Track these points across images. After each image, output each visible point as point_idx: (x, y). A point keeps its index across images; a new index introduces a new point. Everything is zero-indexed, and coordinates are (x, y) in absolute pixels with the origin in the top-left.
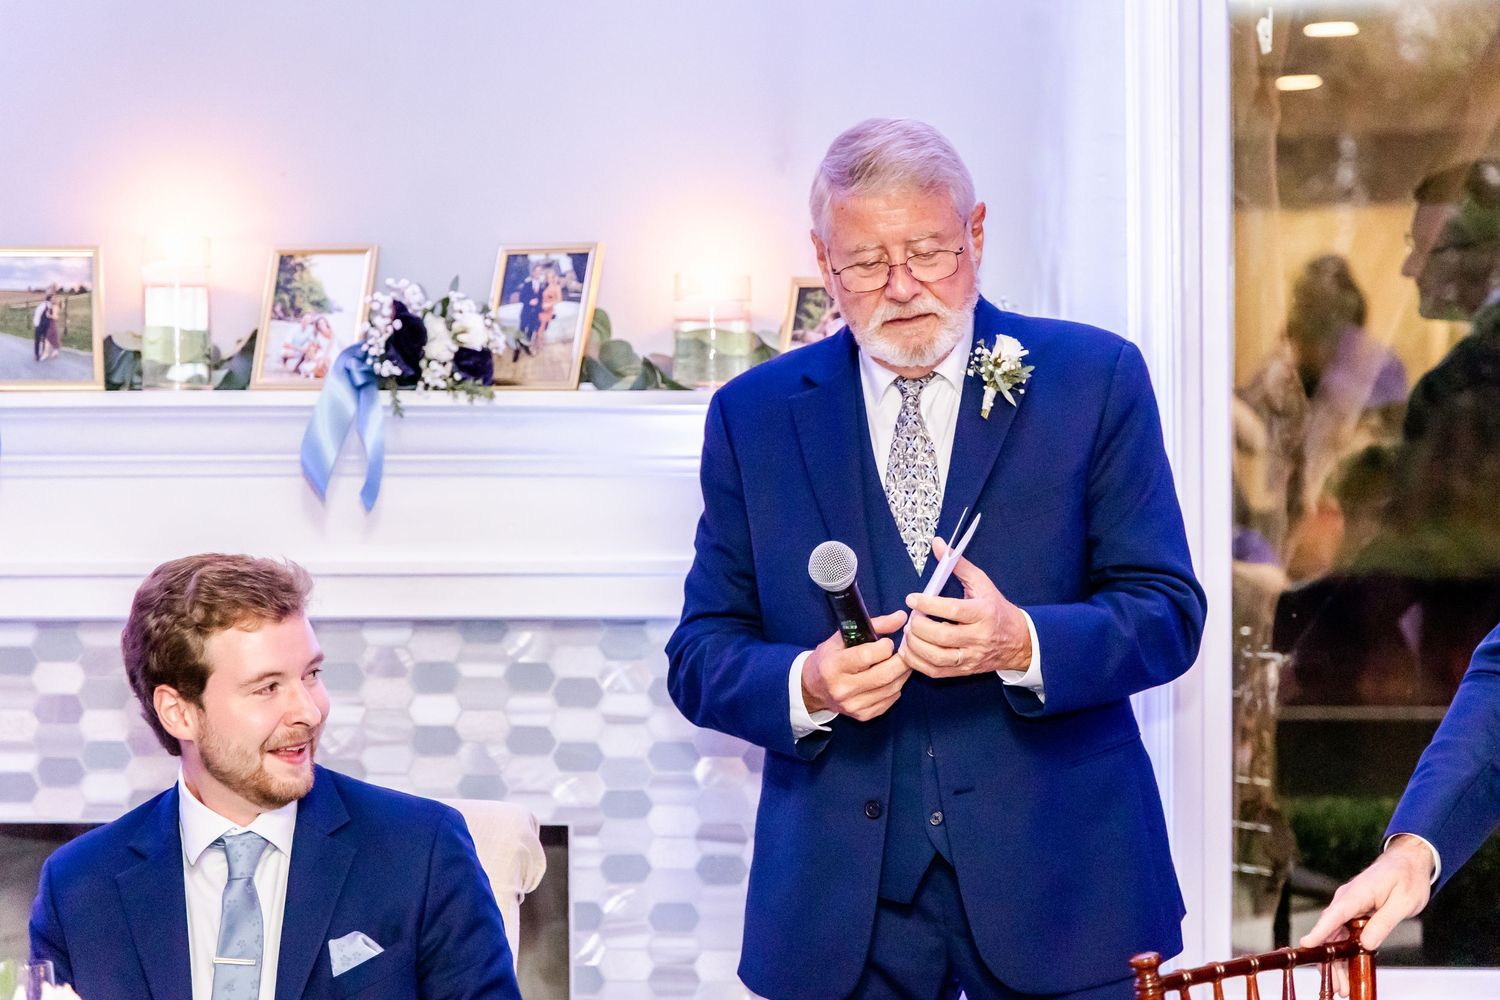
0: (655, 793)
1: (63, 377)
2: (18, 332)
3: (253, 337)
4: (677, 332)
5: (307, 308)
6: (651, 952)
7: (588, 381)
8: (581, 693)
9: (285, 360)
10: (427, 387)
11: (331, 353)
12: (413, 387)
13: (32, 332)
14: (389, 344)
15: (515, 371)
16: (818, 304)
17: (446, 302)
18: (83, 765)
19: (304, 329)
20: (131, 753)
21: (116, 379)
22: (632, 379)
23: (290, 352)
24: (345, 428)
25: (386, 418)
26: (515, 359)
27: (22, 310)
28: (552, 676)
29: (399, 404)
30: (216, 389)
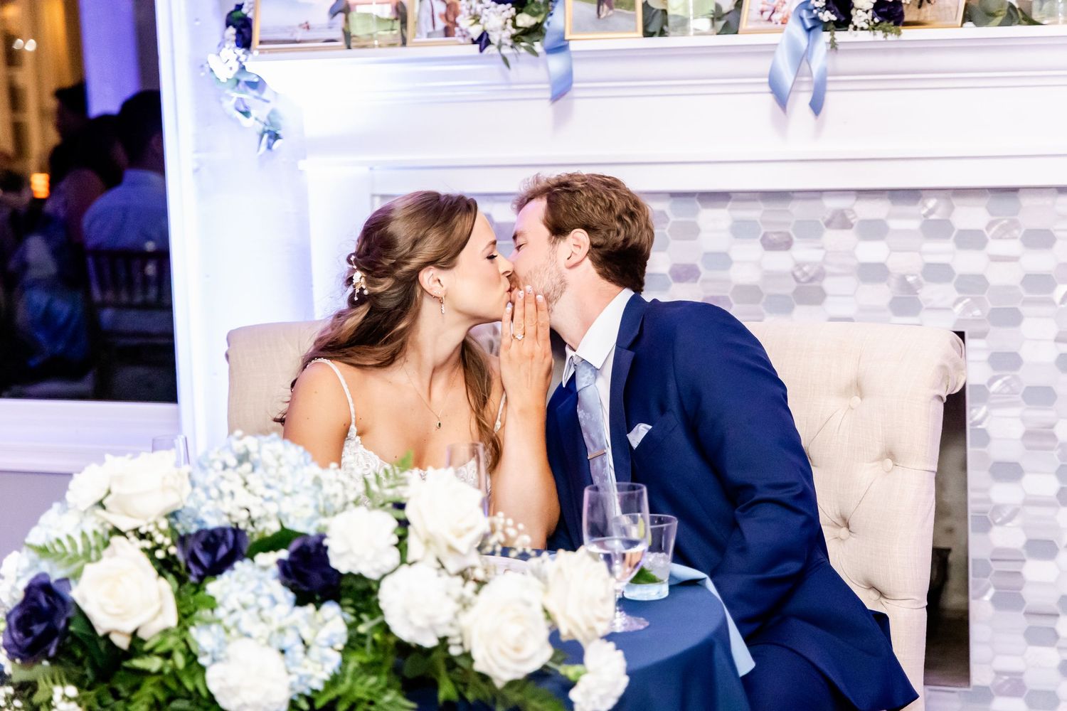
0: (1025, 310)
1: (616, 29)
2: (587, 1)
6: (1023, 419)
7: (971, 21)
8: (971, 240)
9: (762, 12)
10: (855, 28)
11: (791, 5)
12: (846, 29)
15: (919, 15)
20: (671, 280)
21: (651, 30)
22: (999, 19)
23: (765, 7)
24: (801, 59)
25: (827, 51)
26: (920, 7)
28: (953, 229)
29: (835, 41)
30: (718, 34)
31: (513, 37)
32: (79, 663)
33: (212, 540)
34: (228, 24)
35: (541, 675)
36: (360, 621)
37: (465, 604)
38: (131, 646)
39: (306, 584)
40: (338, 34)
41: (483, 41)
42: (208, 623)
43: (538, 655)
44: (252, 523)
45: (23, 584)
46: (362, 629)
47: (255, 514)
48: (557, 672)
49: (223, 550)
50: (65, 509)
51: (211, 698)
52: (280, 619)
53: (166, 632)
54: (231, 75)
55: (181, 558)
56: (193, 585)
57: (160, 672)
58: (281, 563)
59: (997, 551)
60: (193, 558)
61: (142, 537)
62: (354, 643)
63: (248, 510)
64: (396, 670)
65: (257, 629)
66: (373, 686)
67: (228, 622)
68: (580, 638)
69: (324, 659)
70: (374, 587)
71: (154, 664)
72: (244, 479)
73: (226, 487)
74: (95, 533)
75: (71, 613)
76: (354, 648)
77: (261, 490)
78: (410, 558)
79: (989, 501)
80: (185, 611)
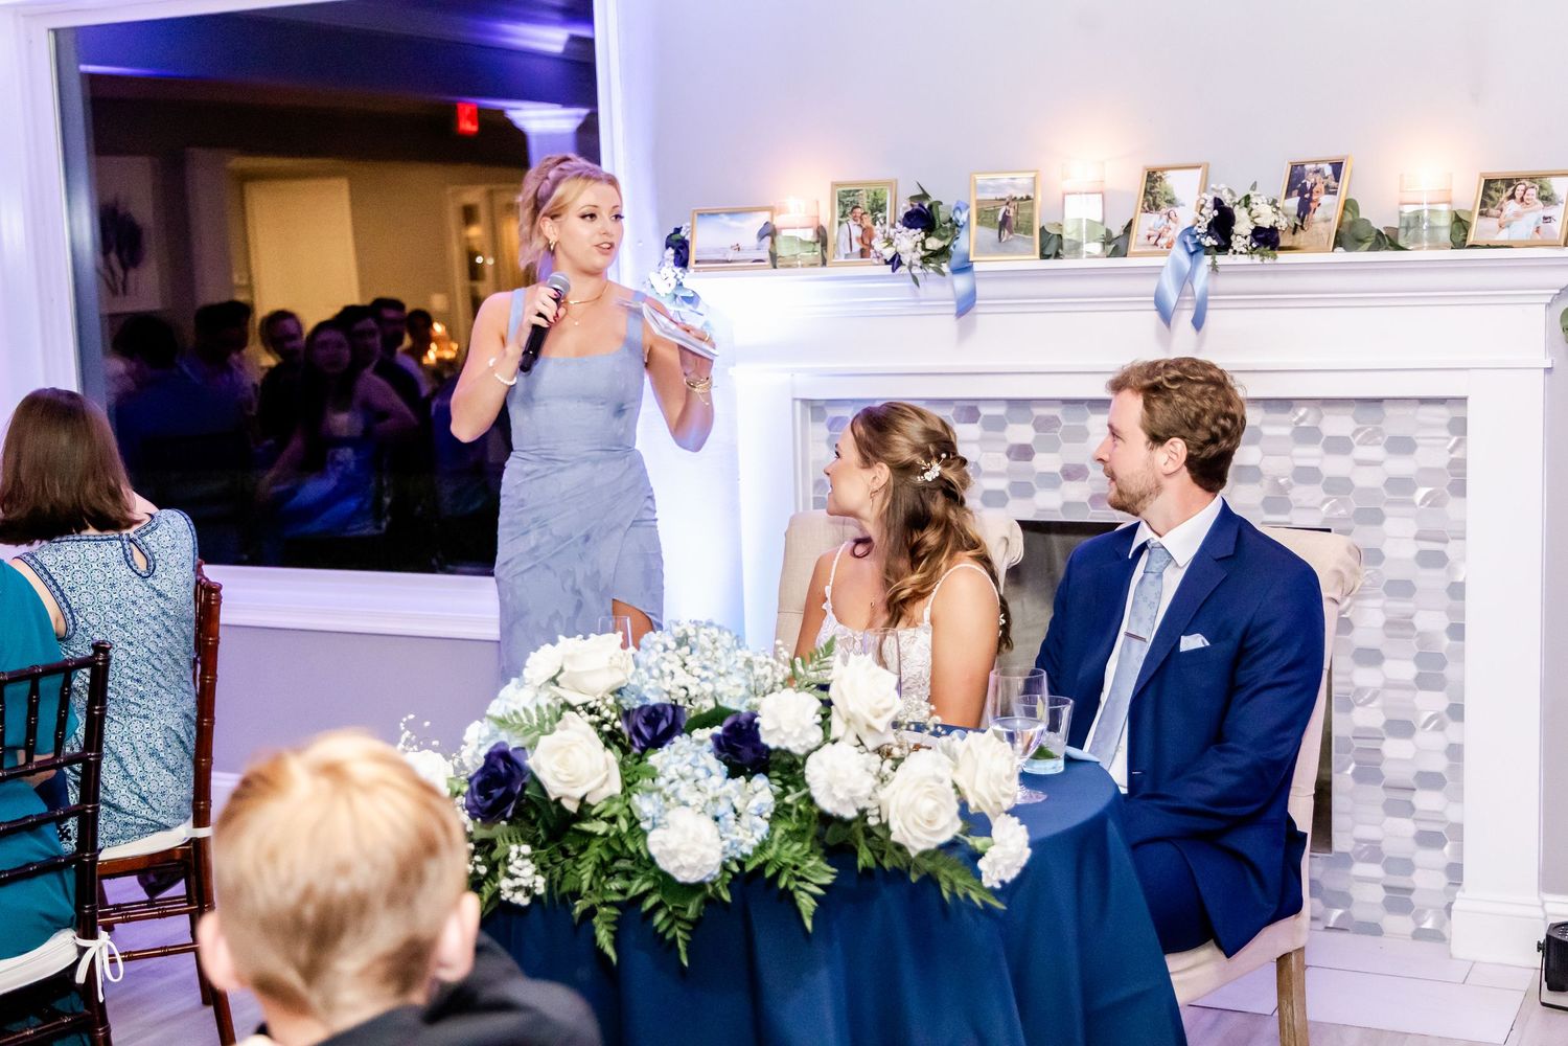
0: (1387, 510)
1: (1015, 252)
2: (990, 225)
3: (1130, 224)
4: (1401, 212)
5: (1163, 204)
6: (1384, 610)
7: (1341, 246)
8: (1339, 445)
9: (1149, 237)
10: (1235, 252)
11: (1176, 231)
12: (1226, 253)
13: (997, 225)
14: (1209, 225)
15: (1293, 241)
16: (1497, 191)
17: (1248, 198)
18: (1035, 485)
19: (1161, 217)
20: (1062, 479)
21: (1047, 253)
22: (1369, 244)
23: (1152, 233)
24: (1184, 280)
25: (1209, 272)
26: (1294, 233)
27: (991, 211)
28: (1321, 435)
29: (1216, 264)
30: (1108, 257)
31: (922, 258)
32: (533, 823)
33: (653, 715)
34: (667, 247)
35: (953, 845)
36: (787, 793)
37: (883, 780)
38: (579, 810)
39: (739, 757)
40: (766, 256)
41: (895, 262)
42: (651, 792)
43: (949, 827)
44: (690, 700)
45: (484, 751)
46: (788, 800)
47: (693, 692)
48: (966, 842)
49: (663, 725)
50: (522, 685)
51: (651, 860)
52: (714, 789)
53: (611, 799)
54: (669, 290)
55: (625, 731)
56: (636, 756)
57: (606, 835)
58: (715, 738)
59: (1358, 729)
60: (636, 731)
61: (591, 711)
62: (781, 813)
63: (686, 689)
64: (818, 838)
65: (693, 799)
66: (798, 852)
67: (667, 791)
68: (987, 812)
69: (753, 828)
70: (801, 762)
71: (600, 827)
72: (683, 660)
73: (666, 667)
74: (548, 706)
75: (526, 780)
76: (780, 817)
77: (697, 671)
78: (832, 737)
79: (1352, 683)
80: (629, 780)
